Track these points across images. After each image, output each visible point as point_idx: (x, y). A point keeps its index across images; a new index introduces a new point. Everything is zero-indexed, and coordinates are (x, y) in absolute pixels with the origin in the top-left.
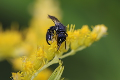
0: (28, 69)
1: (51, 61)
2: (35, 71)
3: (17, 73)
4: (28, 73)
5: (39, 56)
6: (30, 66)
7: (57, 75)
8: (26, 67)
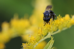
0: (32, 41)
1: (45, 36)
2: (36, 42)
3: (25, 43)
4: (32, 44)
5: (39, 33)
6: (33, 39)
7: (50, 45)
8: (31, 40)
